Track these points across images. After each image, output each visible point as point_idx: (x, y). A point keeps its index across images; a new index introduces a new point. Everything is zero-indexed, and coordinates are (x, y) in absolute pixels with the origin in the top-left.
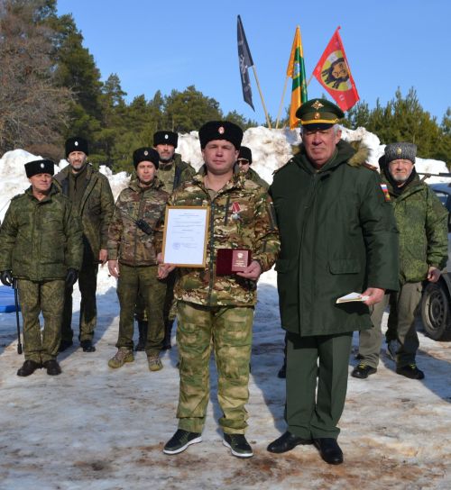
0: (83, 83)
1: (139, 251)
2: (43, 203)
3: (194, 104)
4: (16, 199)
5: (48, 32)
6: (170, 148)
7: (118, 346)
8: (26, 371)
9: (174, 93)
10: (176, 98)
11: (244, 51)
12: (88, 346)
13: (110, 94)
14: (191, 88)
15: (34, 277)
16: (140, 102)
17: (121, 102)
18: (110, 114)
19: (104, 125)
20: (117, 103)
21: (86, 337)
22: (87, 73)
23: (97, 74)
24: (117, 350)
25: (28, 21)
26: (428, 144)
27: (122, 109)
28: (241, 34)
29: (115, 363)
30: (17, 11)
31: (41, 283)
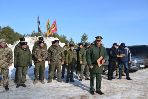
3: (9, 30)
9: (4, 27)
14: (8, 26)
29: (35, 83)
31: (23, 67)
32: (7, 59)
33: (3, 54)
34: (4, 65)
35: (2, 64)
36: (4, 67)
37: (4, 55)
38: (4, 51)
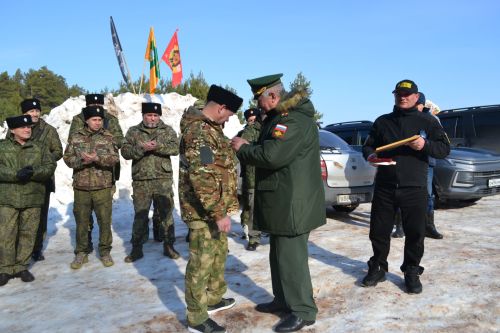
2: (25, 148)
3: (47, 79)
7: (76, 252)
9: (31, 71)
10: (32, 75)
11: (116, 40)
15: (18, 205)
16: (4, 76)
28: (113, 30)
31: (21, 210)
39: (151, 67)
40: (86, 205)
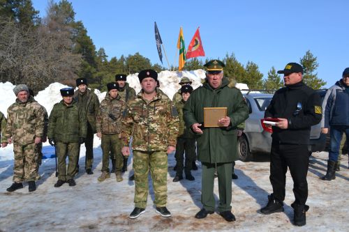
0: (87, 52)
1: (110, 128)
4: (56, 105)
5: (71, 29)
6: (123, 82)
7: (102, 171)
8: (59, 184)
10: (130, 58)
11: (158, 37)
12: (89, 172)
13: (100, 56)
14: (138, 54)
15: (64, 141)
16: (114, 60)
17: (105, 60)
18: (100, 65)
19: (97, 70)
20: (103, 61)
21: (89, 168)
22: (89, 47)
23: (94, 48)
24: (101, 173)
25: (62, 24)
26: (240, 77)
27: (106, 63)
28: (156, 30)
29: (101, 179)
30: (56, 20)
32: (29, 126)
33: (22, 117)
34: (25, 138)
35: (20, 138)
36: (25, 143)
37: (22, 119)
38: (24, 110)
39: (180, 54)
40: (107, 143)
